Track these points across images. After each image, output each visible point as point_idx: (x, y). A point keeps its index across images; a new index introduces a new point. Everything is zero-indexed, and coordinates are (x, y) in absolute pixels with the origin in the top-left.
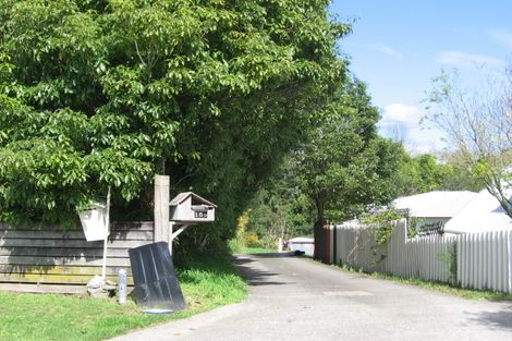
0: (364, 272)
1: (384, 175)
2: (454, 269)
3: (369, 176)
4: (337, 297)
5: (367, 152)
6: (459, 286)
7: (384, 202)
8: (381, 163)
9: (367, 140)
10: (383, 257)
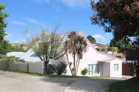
0: (3, 70)
1: (5, 48)
2: (28, 69)
3: (2, 48)
4: (4, 76)
5: (1, 43)
6: (29, 73)
7: (5, 54)
8: (4, 45)
9: (1, 40)
10: (8, 67)
